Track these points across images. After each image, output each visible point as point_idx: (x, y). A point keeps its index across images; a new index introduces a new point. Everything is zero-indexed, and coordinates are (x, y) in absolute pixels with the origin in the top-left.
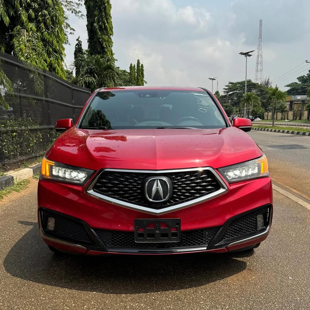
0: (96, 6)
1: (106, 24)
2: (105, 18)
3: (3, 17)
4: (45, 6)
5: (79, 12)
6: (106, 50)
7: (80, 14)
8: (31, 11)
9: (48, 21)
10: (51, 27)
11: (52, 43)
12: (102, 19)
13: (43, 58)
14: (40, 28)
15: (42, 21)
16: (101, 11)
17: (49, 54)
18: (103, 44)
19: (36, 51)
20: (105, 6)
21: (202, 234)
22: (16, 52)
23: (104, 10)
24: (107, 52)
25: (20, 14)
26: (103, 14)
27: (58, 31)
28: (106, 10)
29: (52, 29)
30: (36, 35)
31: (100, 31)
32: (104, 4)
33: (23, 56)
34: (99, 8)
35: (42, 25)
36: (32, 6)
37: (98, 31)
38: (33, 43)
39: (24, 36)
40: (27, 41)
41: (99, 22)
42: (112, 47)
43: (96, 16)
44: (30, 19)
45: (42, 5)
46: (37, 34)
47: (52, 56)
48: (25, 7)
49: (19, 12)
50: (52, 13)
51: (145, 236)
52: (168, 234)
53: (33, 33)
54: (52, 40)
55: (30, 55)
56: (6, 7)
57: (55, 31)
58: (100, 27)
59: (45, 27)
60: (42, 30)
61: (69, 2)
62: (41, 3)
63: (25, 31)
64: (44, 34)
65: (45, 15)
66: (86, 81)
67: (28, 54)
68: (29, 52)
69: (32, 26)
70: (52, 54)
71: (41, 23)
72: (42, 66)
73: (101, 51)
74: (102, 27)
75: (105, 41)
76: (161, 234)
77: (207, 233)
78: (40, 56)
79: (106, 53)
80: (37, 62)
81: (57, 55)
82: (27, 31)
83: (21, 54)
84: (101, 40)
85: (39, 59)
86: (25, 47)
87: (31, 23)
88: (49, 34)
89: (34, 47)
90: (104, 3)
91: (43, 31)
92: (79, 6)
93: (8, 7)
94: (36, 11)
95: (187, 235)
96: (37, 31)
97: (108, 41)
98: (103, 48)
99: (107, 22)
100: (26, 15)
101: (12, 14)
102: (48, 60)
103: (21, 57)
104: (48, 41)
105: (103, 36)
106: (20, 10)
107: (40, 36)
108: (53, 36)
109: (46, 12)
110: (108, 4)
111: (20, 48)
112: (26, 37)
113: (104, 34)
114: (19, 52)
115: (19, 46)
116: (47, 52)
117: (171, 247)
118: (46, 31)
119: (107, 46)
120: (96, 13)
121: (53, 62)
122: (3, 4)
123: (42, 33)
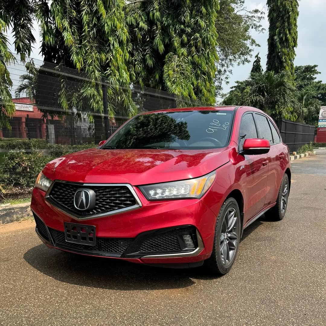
0: (279, 16)
1: (288, 35)
2: (287, 29)
3: (158, 45)
4: (198, 29)
5: (260, 26)
6: (285, 64)
7: (260, 29)
8: (184, 36)
9: (199, 44)
10: (202, 50)
11: (201, 65)
12: (284, 30)
13: (190, 81)
14: (191, 51)
15: (194, 45)
16: (283, 22)
17: (197, 77)
18: (282, 58)
19: (184, 75)
20: (289, 16)
21: (118, 243)
22: (164, 78)
23: (288, 20)
24: (286, 66)
25: (173, 41)
26: (286, 24)
27: (208, 53)
28: (290, 19)
29: (202, 52)
30: (186, 59)
31: (280, 44)
32: (288, 13)
33: (170, 81)
34: (282, 18)
35: (193, 49)
36: (185, 31)
37: (278, 44)
38: (182, 67)
39: (175, 61)
40: (177, 66)
41: (280, 34)
42: (293, 60)
43: (277, 28)
44: (183, 45)
45: (195, 29)
46: (188, 58)
47: (200, 78)
48: (178, 33)
49: (172, 38)
50: (204, 35)
51: (72, 237)
52: (86, 238)
53: (184, 58)
54: (201, 63)
55: (177, 80)
56: (163, 36)
57: (205, 53)
58: (281, 39)
59: (196, 50)
60: (193, 53)
61: (250, 17)
62: (194, 26)
63: (177, 56)
64: (194, 57)
65: (197, 39)
66: (253, 100)
67: (175, 79)
68: (177, 77)
69: (184, 51)
70: (200, 76)
71: (192, 47)
72: (188, 89)
73: (279, 66)
74: (283, 39)
75: (285, 55)
76: (81, 237)
77: (122, 243)
78: (187, 79)
79: (285, 68)
80: (183, 86)
81: (205, 77)
82: (178, 57)
83: (168, 79)
84: (281, 55)
85: (185, 83)
86: (174, 72)
87: (183, 48)
88: (199, 57)
89: (183, 71)
90: (288, 11)
91: (193, 55)
92: (260, 20)
93: (164, 36)
94: (189, 35)
95: (105, 242)
96: (188, 55)
97: (288, 54)
98: (281, 62)
99: (290, 33)
100: (179, 41)
101: (167, 42)
102: (195, 83)
103: (168, 82)
104: (197, 64)
105: (283, 50)
106: (174, 37)
107: (191, 60)
108: (203, 58)
109: (198, 35)
110: (293, 12)
111: (168, 74)
112: (176, 62)
113: (284, 47)
114: (167, 77)
115: (168, 72)
116: (196, 75)
117: (93, 250)
118: (196, 54)
119: (286, 61)
120: (278, 24)
121: (199, 84)
122: (160, 33)
123: (193, 57)
